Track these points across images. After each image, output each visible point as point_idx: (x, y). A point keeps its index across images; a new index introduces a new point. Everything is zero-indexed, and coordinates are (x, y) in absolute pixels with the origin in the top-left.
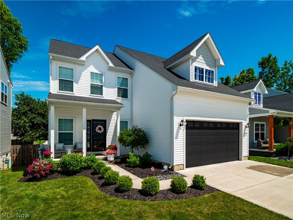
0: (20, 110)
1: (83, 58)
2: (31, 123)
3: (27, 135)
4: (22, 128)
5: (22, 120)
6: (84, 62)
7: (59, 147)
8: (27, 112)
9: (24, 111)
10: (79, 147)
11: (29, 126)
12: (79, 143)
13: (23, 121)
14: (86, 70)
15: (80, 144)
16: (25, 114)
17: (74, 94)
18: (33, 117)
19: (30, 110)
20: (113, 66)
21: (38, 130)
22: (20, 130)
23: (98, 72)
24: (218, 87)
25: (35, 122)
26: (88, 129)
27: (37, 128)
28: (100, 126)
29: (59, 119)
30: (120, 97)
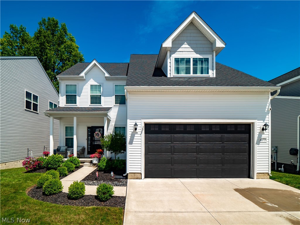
1: (83, 74)
6: (83, 78)
14: (87, 84)
17: (77, 106)
20: (108, 76)
23: (97, 84)
24: (216, 78)
26: (89, 135)
28: (98, 132)
29: (66, 127)
30: (118, 104)
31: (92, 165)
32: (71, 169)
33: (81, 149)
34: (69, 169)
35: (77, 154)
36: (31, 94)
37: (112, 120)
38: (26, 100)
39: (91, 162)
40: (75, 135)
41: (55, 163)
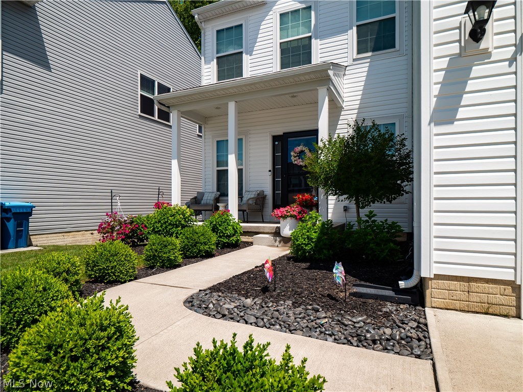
14: (271, 12)
23: (299, 5)
26: (277, 159)
29: (217, 141)
30: (367, 52)
31: (280, 242)
32: (202, 247)
33: (252, 196)
34: (195, 245)
35: (239, 210)
36: (153, 81)
37: (346, 108)
38: (141, 95)
39: (277, 233)
40: (231, 154)
41: (166, 227)
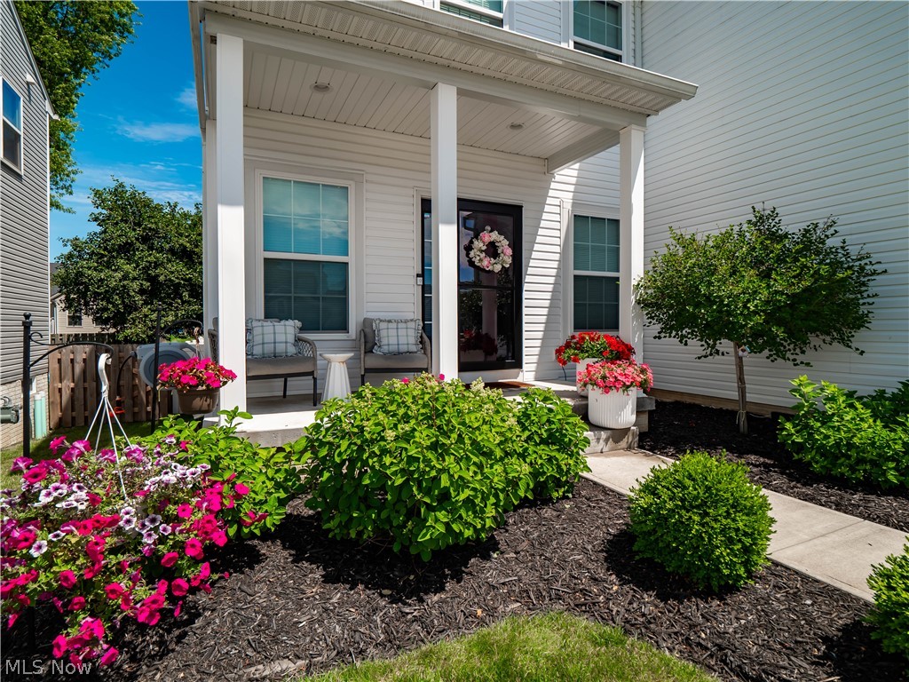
0: (107, 236)
2: (147, 280)
3: (134, 321)
4: (117, 294)
5: (116, 271)
7: (268, 338)
8: (131, 244)
9: (124, 239)
10: (393, 341)
11: (142, 292)
12: (390, 321)
13: (119, 275)
15: (394, 325)
16: (126, 249)
18: (155, 263)
19: (145, 239)
21: (171, 304)
22: (108, 302)
25: (162, 278)
27: (168, 296)
28: (495, 236)
29: (265, 179)
